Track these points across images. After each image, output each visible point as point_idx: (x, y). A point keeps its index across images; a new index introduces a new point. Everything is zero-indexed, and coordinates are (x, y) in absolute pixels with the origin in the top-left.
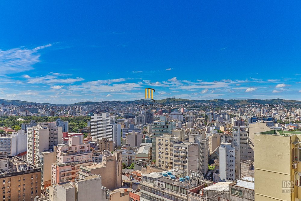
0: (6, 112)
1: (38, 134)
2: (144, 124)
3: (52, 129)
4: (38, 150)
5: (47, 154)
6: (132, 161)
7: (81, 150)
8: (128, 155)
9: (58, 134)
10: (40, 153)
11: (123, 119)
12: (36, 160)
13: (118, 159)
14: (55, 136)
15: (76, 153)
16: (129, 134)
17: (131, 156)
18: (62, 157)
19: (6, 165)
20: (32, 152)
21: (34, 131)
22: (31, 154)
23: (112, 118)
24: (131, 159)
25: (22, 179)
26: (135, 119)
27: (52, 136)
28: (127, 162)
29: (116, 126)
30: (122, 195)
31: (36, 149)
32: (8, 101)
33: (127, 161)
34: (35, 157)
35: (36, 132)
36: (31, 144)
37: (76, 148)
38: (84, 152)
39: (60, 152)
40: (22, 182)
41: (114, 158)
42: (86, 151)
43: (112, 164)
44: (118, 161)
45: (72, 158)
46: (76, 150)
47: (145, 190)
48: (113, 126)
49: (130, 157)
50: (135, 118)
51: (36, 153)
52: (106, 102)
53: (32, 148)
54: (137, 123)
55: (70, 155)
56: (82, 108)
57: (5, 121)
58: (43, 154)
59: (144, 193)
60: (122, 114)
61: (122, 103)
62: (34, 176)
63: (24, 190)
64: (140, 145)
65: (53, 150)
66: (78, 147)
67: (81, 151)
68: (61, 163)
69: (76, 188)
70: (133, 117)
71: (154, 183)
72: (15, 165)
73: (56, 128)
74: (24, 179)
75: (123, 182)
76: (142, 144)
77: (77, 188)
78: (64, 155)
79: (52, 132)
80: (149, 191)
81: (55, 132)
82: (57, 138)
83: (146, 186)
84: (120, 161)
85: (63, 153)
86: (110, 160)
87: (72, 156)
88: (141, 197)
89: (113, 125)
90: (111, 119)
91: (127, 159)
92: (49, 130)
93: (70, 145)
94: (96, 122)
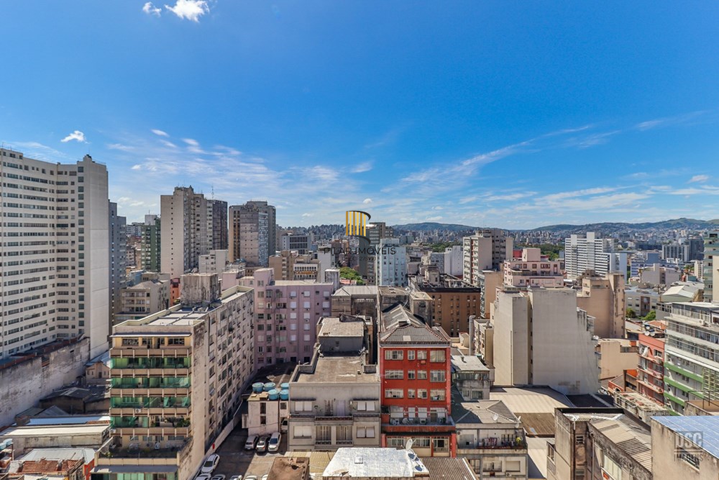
0: (441, 238)
1: (477, 244)
2: (686, 260)
3: (497, 239)
4: (477, 268)
5: (490, 273)
6: (651, 307)
7: (543, 270)
8: (641, 294)
9: (507, 247)
10: (480, 272)
11: (634, 251)
12: (475, 281)
13: (615, 287)
14: (502, 250)
15: (535, 274)
16: (645, 269)
17: (648, 299)
18: (511, 277)
19: (436, 278)
20: (469, 271)
21: (472, 241)
22: (467, 273)
23: (608, 242)
24: (649, 303)
25: (455, 298)
26: (662, 251)
27: (497, 249)
28: (638, 308)
29: (616, 256)
30: (625, 350)
31: (474, 267)
32: (444, 226)
33: (638, 306)
34: (474, 279)
35: (474, 242)
36: (469, 259)
37: (535, 266)
38: (548, 273)
39: (509, 270)
40: (455, 303)
41: (607, 284)
42: (552, 273)
43: (602, 294)
44: (615, 290)
45: (528, 281)
46: (535, 270)
47: (677, 331)
48: (609, 256)
49: (645, 300)
50: (663, 248)
51: (474, 273)
52: (597, 224)
53: (469, 266)
54: (668, 257)
55: (524, 275)
56: (550, 234)
57: (439, 248)
58: (484, 273)
59: (674, 337)
60: (630, 244)
61: (631, 226)
62: (471, 298)
63: (458, 314)
64: (673, 284)
65: (498, 270)
66: (539, 264)
67: (543, 272)
68: (510, 285)
69: (529, 300)
70: (658, 247)
71: (704, 318)
72: (448, 282)
73: (503, 239)
74: (458, 300)
75: (628, 333)
76: (680, 283)
77: (531, 300)
78: (514, 274)
79: (497, 244)
80: (689, 334)
81: (502, 244)
82: (504, 253)
83: (682, 324)
84: (621, 291)
85: (514, 271)
86: (599, 286)
87: (528, 277)
88: (669, 344)
89: (610, 254)
90: (606, 244)
91: (639, 302)
92: (493, 241)
93: (524, 260)
94: (575, 251)
